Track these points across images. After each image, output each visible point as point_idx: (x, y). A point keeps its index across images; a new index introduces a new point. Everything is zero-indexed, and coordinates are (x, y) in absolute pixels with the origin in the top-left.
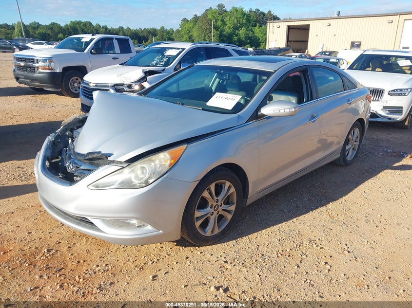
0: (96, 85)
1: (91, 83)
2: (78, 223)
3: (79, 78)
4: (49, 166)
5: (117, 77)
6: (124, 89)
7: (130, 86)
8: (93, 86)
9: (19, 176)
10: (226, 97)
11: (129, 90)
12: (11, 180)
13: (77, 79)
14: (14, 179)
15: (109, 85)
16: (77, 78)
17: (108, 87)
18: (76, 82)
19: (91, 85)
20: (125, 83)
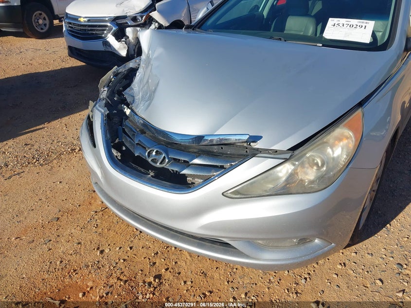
0: (89, 21)
1: (80, 17)
2: (199, 243)
3: (43, 13)
4: (121, 156)
5: (116, 6)
6: (127, 23)
7: (134, 19)
8: (85, 21)
9: (33, 158)
10: (350, 23)
11: (134, 24)
12: (27, 166)
13: (40, 14)
14: (29, 163)
15: (107, 19)
16: (40, 12)
17: (106, 21)
18: (40, 18)
19: (82, 20)
20: (128, 14)
